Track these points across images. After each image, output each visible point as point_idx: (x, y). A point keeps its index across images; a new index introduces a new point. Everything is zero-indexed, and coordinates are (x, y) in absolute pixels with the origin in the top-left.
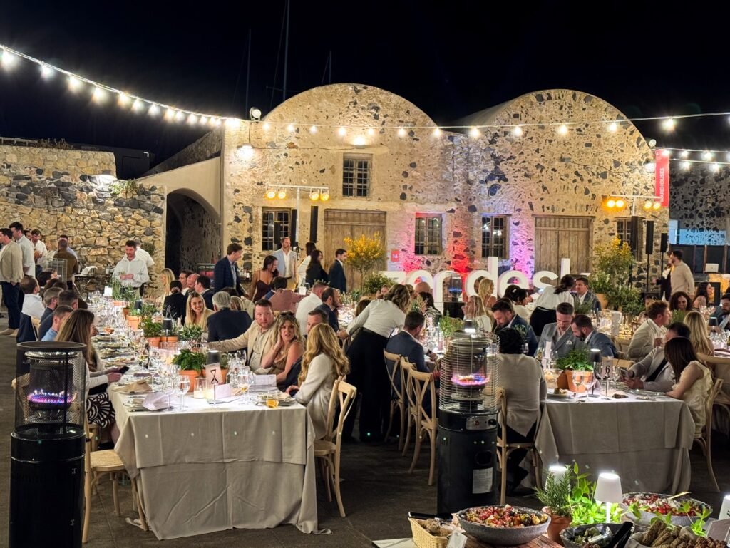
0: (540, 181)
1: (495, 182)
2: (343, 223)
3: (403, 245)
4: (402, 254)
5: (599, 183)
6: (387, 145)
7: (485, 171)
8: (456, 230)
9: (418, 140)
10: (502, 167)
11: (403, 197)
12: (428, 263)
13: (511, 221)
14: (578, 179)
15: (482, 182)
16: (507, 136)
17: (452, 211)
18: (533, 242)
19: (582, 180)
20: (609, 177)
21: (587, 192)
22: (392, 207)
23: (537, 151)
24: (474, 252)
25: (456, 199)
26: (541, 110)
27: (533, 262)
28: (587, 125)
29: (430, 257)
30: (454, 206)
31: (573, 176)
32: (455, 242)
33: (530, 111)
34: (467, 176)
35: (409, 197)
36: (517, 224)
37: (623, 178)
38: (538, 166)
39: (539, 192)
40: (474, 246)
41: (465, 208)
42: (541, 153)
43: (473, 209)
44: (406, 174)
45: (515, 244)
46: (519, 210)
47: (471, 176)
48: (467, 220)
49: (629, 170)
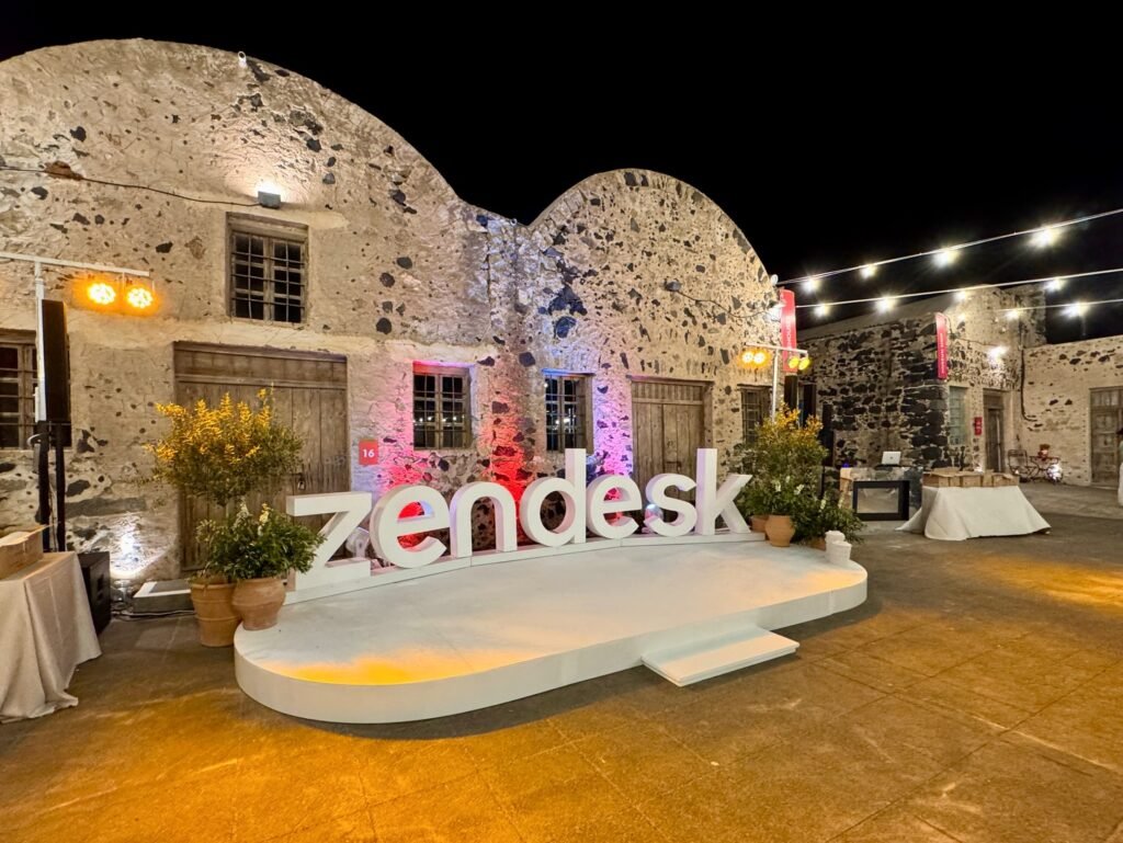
0: (637, 319)
1: (565, 313)
2: (238, 380)
3: (386, 427)
4: (385, 449)
5: (716, 331)
6: (340, 211)
7: (547, 291)
8: (497, 399)
9: (414, 212)
10: (577, 288)
11: (384, 326)
12: (444, 465)
13: (595, 384)
14: (690, 320)
15: (542, 310)
16: (583, 234)
17: (489, 362)
18: (630, 422)
19: (695, 323)
20: (729, 322)
21: (702, 343)
22: (359, 347)
23: (631, 267)
24: (533, 442)
25: (495, 338)
26: (634, 200)
27: (630, 456)
28: (697, 238)
29: (447, 453)
30: (493, 352)
31: (682, 316)
32: (497, 421)
33: (617, 199)
34: (516, 296)
35: (396, 328)
36: (604, 390)
37: (746, 327)
38: (632, 293)
39: (635, 337)
40: (531, 430)
41: (514, 357)
42: (637, 271)
43: (528, 360)
44: (388, 280)
45: (602, 425)
46: (607, 366)
47: (523, 299)
48: (518, 381)
49: (751, 314)
